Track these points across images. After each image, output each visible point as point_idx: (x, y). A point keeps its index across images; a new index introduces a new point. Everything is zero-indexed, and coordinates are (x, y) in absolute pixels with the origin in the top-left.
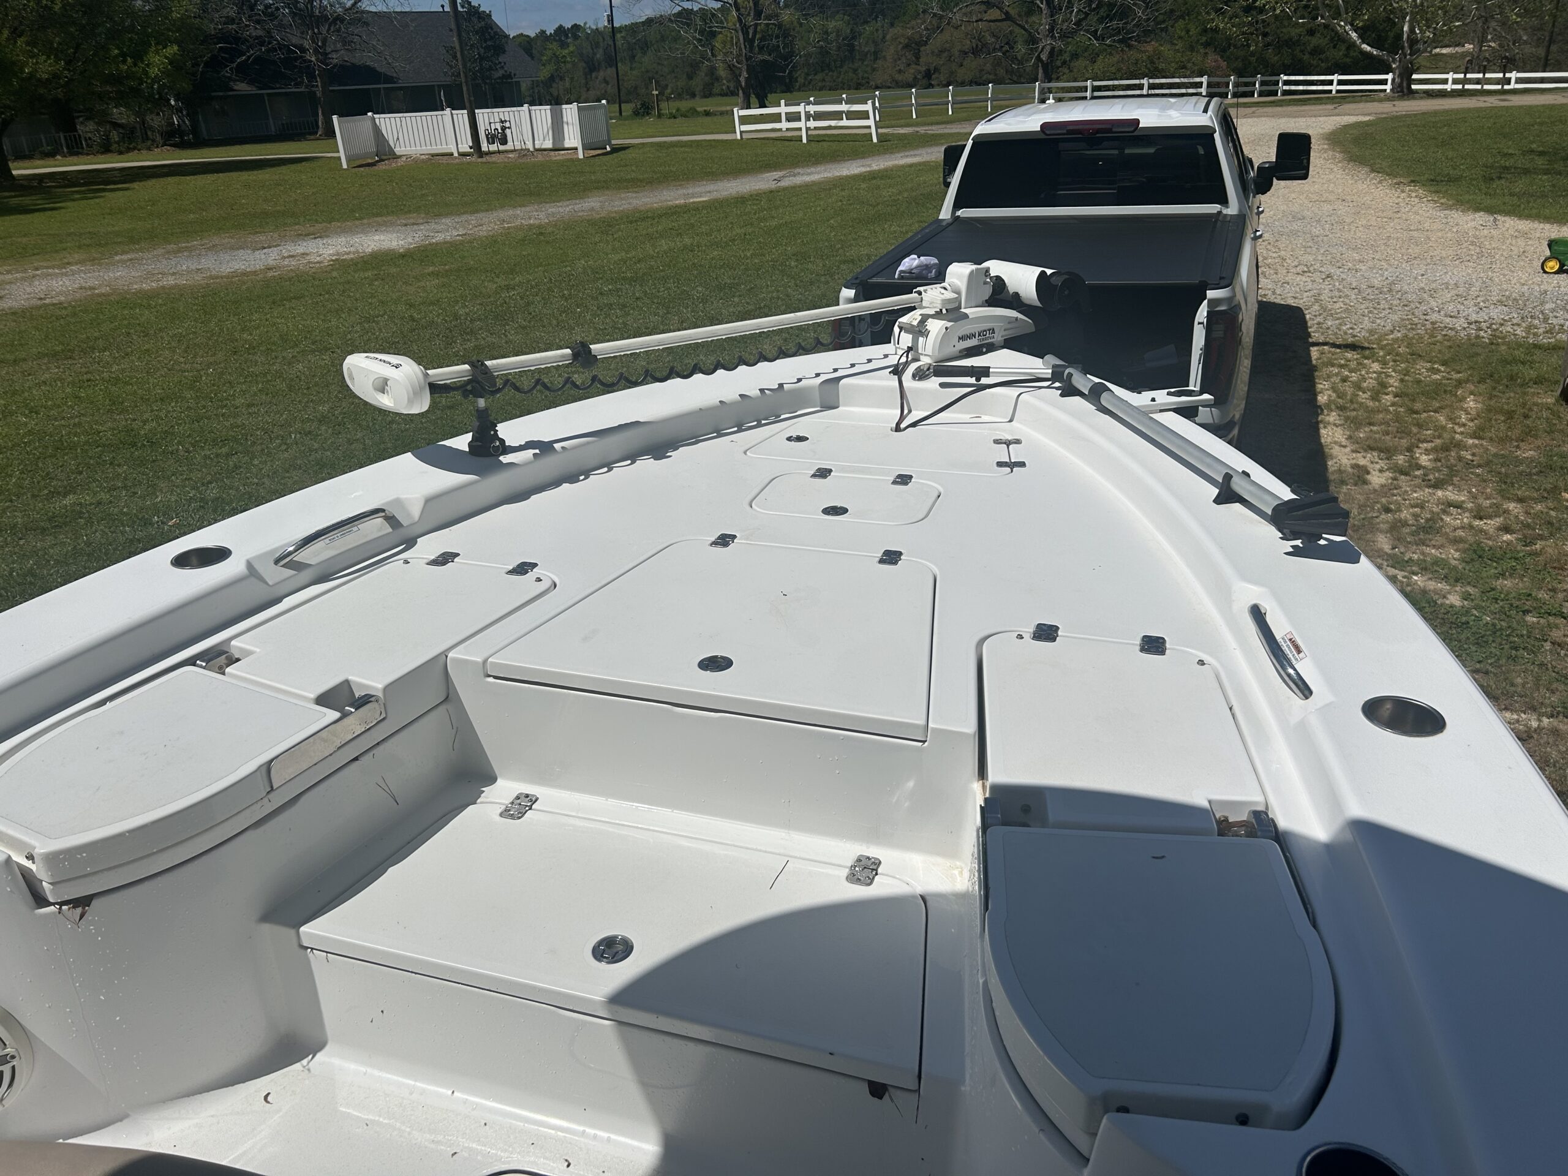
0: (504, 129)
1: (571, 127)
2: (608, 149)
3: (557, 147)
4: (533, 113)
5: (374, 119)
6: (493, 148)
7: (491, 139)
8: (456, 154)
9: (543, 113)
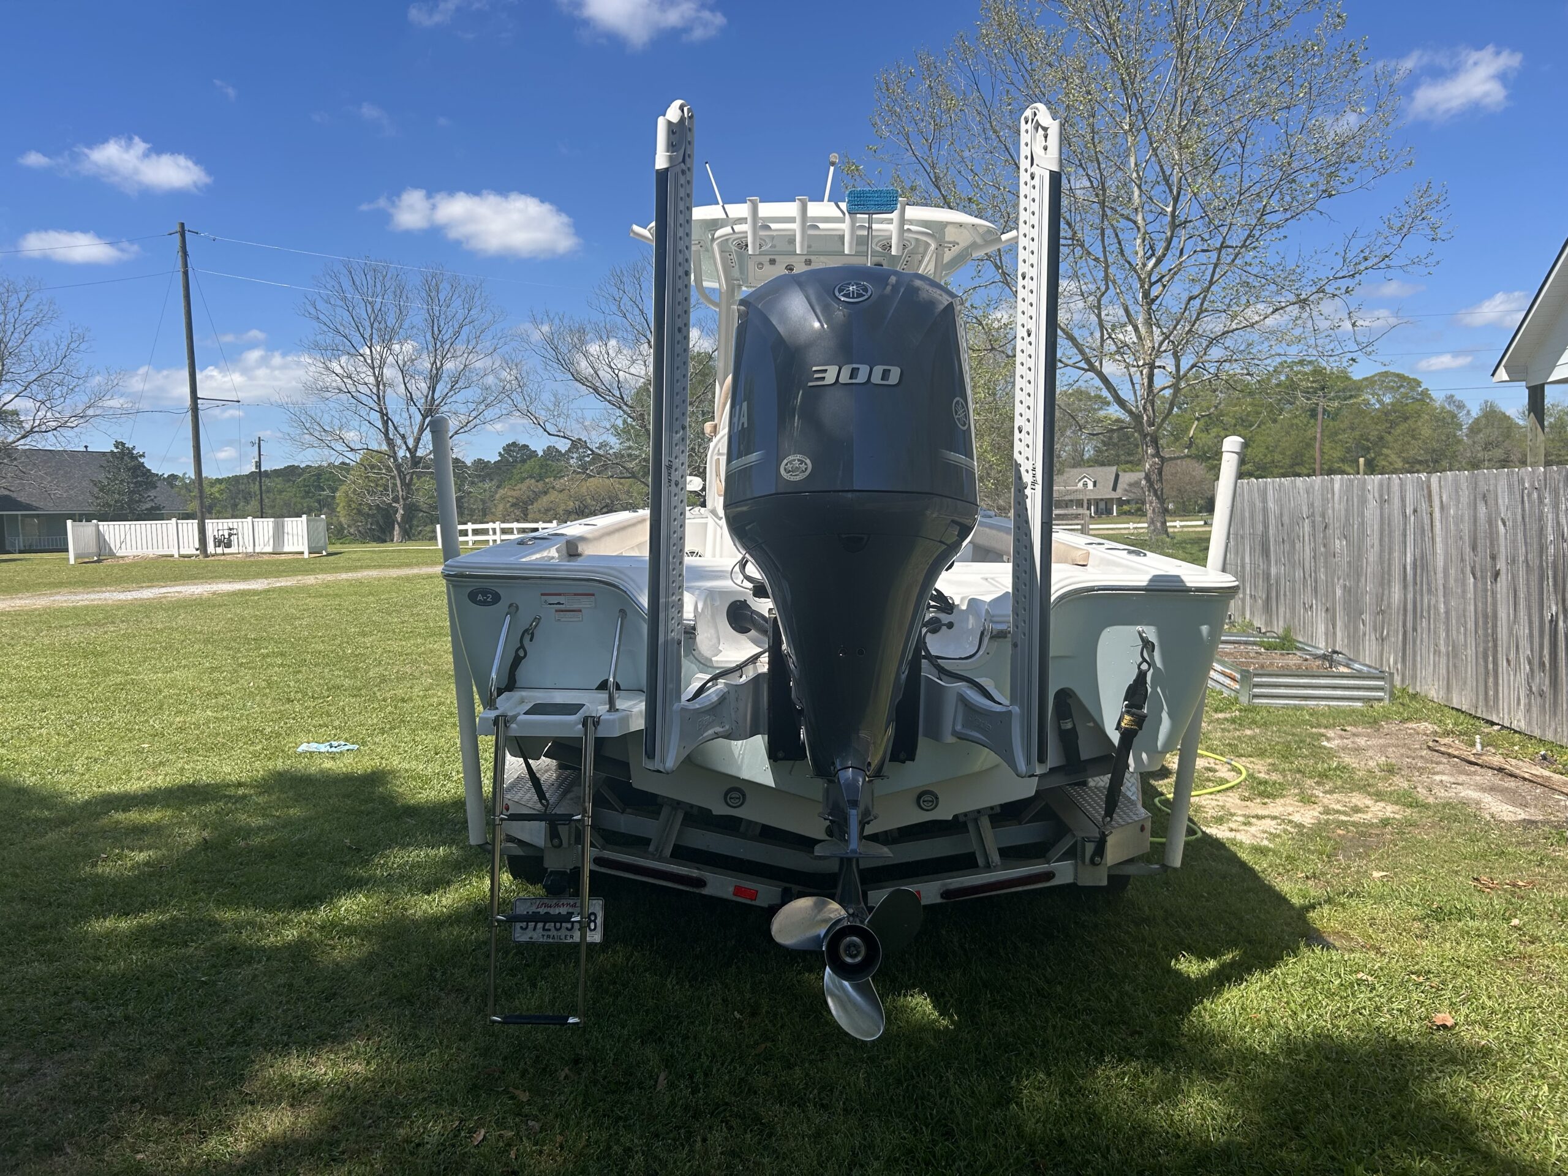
0: (230, 535)
1: (290, 537)
2: (324, 553)
3: (279, 551)
4: (256, 524)
5: (98, 526)
6: (219, 550)
7: (218, 542)
8: (176, 556)
9: (266, 525)
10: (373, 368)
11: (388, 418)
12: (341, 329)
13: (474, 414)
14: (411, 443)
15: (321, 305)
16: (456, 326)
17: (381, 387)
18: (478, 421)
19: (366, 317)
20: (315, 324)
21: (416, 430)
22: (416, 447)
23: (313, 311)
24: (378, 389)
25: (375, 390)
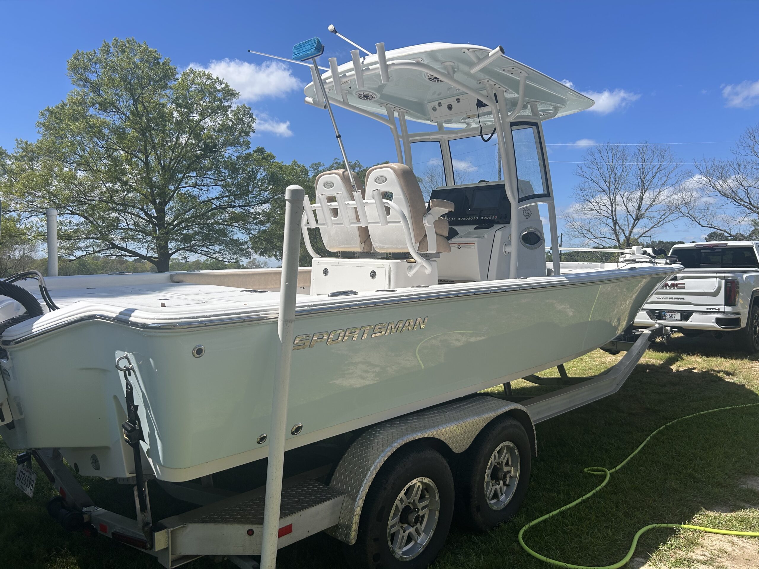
10: (610, 197)
11: (617, 222)
12: (595, 180)
13: (663, 217)
14: (627, 233)
15: (585, 169)
16: (654, 172)
17: (614, 206)
18: (665, 222)
19: (607, 172)
20: (583, 179)
21: (631, 226)
22: (630, 235)
23: (581, 172)
24: (612, 206)
25: (610, 209)
